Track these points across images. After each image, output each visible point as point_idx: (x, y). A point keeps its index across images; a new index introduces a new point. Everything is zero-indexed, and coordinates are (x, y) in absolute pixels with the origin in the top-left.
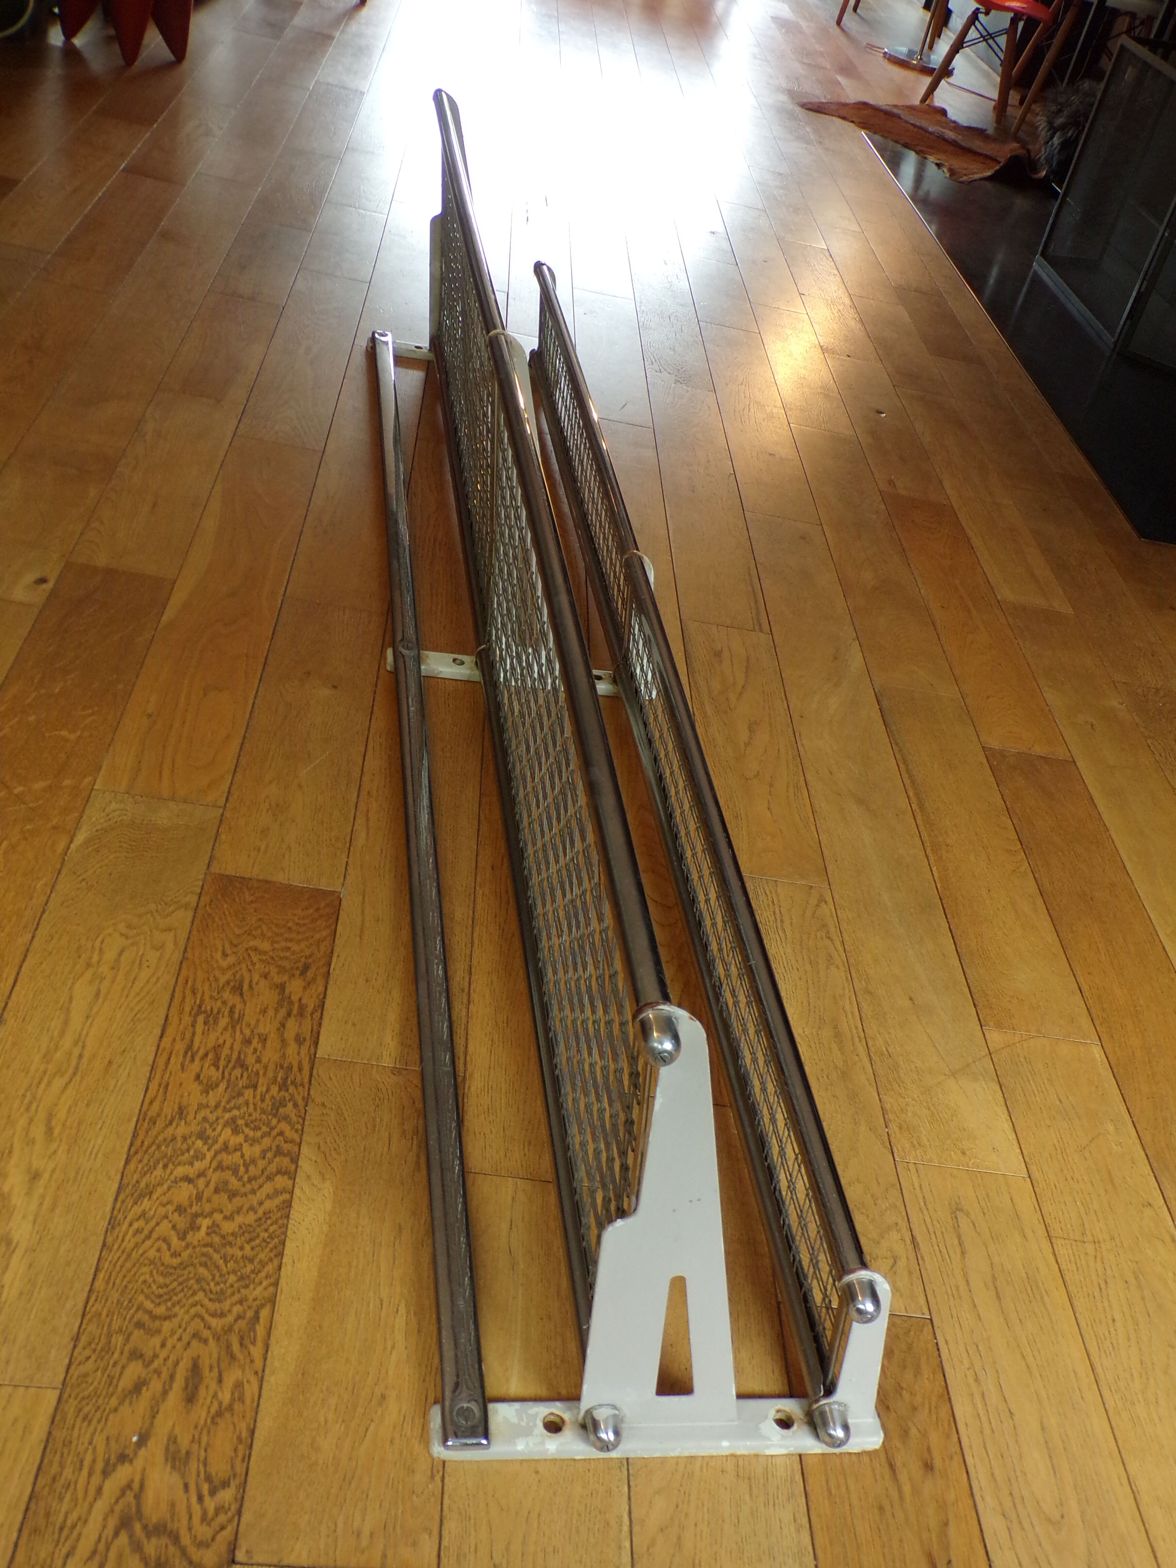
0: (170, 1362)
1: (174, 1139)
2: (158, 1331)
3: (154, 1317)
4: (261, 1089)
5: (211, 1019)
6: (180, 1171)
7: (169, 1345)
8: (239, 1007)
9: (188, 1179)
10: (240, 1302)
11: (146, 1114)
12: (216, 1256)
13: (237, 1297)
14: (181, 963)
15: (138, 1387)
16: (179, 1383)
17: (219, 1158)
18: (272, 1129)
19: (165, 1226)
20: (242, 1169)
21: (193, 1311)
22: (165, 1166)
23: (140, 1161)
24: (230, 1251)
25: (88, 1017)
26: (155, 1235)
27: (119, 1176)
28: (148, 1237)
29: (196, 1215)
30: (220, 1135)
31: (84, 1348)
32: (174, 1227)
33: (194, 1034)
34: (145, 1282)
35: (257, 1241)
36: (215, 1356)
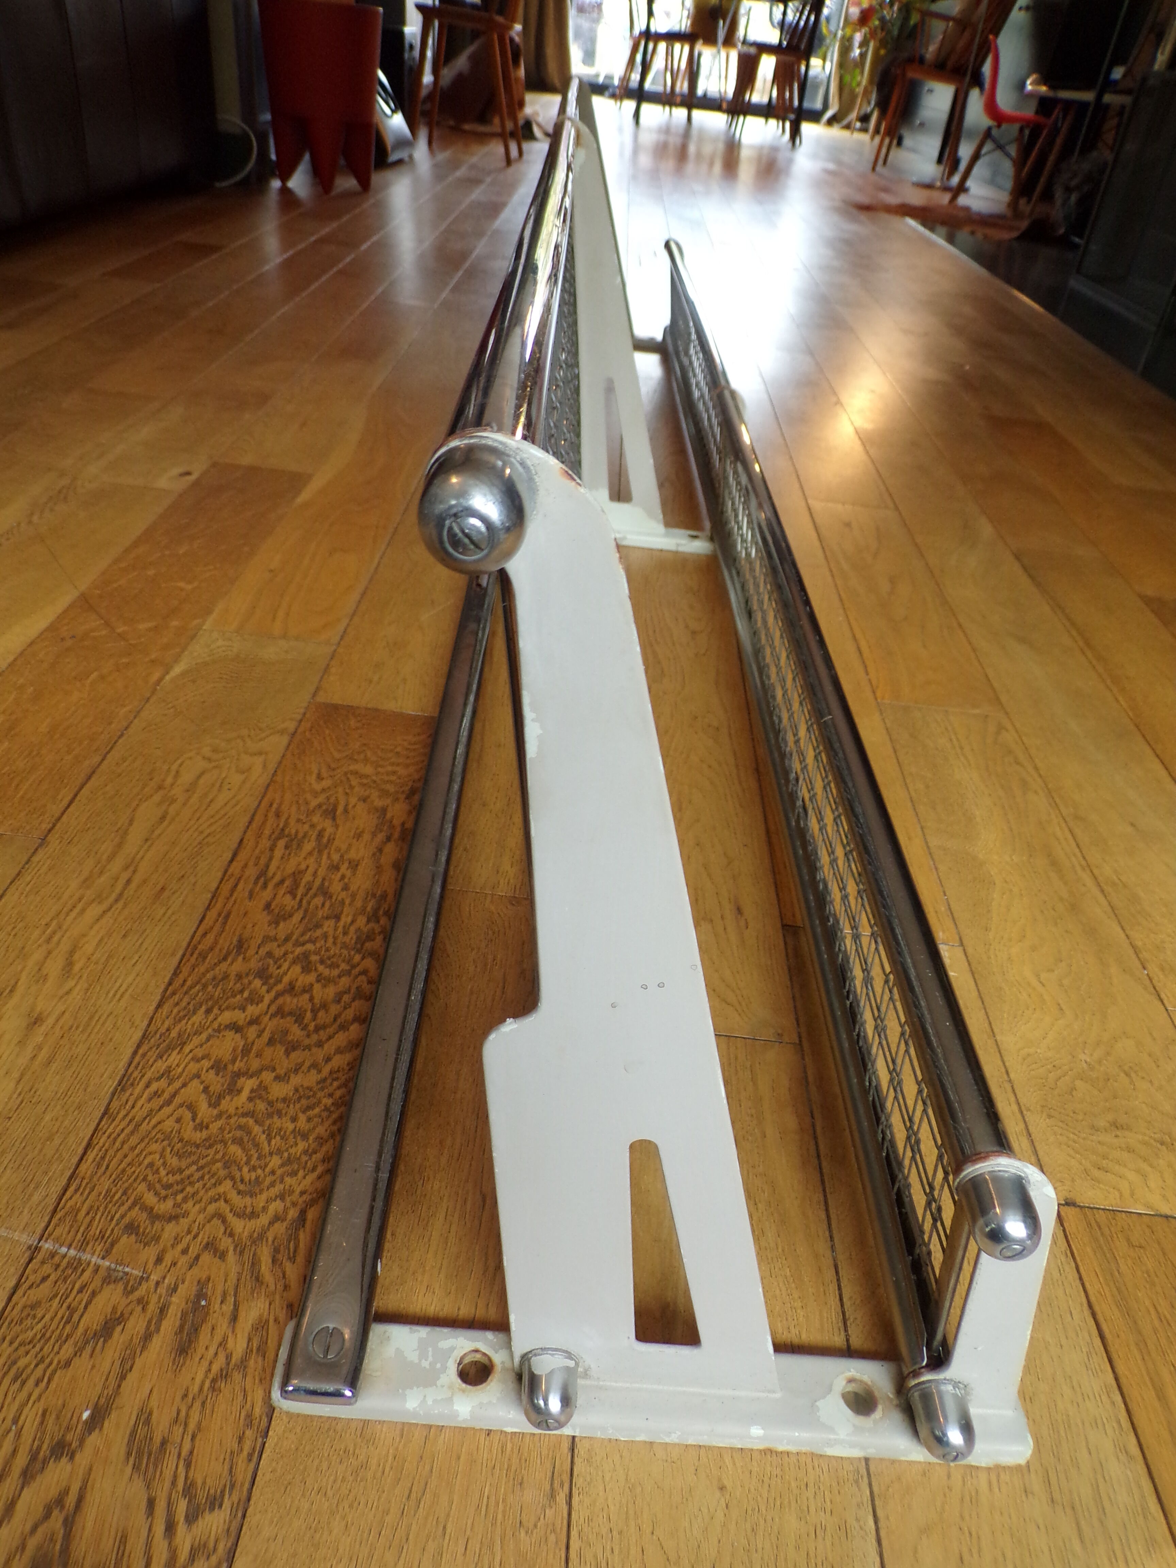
0: (162, 1290)
1: (226, 977)
2: (157, 1239)
3: (154, 1217)
4: (346, 919)
5: (294, 843)
6: (227, 1017)
7: (168, 1259)
8: (330, 830)
9: (235, 1027)
10: (282, 1197)
11: (196, 948)
12: (257, 1129)
13: (279, 1188)
14: (268, 785)
15: (106, 1330)
16: (170, 1324)
17: (280, 1001)
18: (353, 967)
19: (195, 1086)
20: (309, 1015)
21: (211, 1208)
22: (208, 1011)
23: (177, 1004)
24: (277, 1122)
25: (147, 840)
26: (178, 1100)
27: (146, 1022)
28: (168, 1102)
29: (238, 1075)
30: (285, 973)
31: (43, 1262)
32: (206, 1090)
33: (271, 859)
34: (151, 1165)
35: (317, 1110)
36: (233, 1277)
